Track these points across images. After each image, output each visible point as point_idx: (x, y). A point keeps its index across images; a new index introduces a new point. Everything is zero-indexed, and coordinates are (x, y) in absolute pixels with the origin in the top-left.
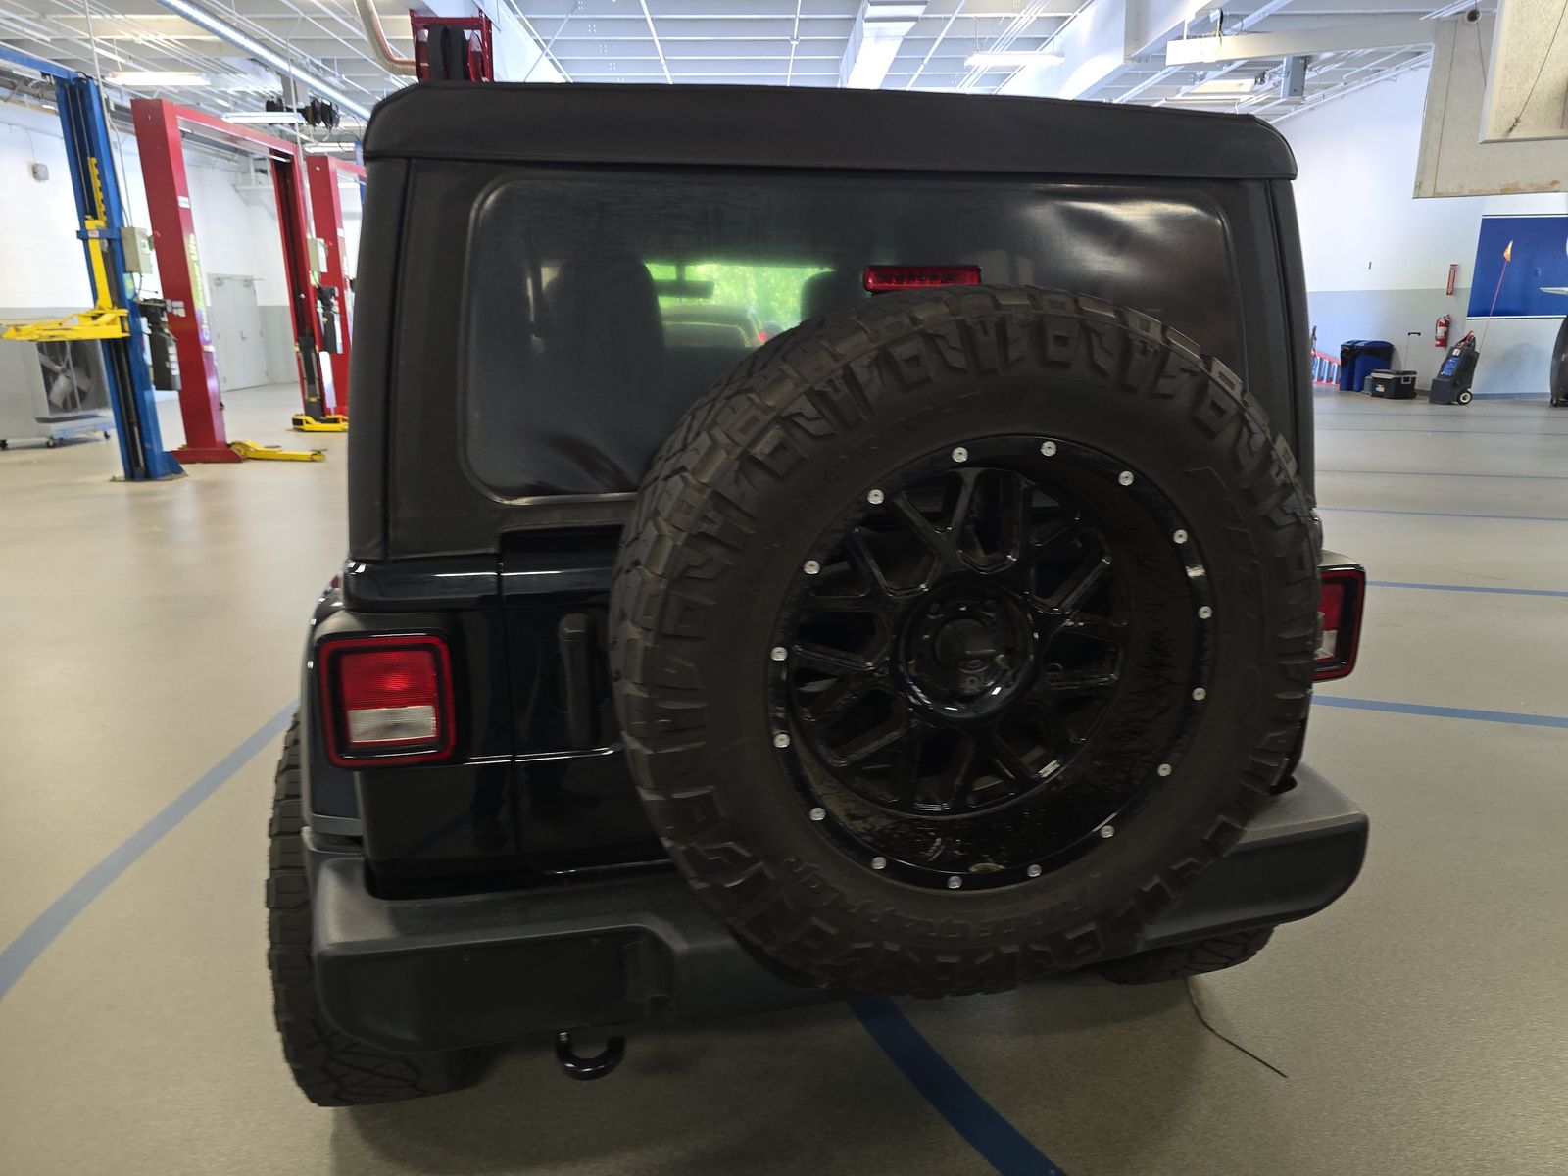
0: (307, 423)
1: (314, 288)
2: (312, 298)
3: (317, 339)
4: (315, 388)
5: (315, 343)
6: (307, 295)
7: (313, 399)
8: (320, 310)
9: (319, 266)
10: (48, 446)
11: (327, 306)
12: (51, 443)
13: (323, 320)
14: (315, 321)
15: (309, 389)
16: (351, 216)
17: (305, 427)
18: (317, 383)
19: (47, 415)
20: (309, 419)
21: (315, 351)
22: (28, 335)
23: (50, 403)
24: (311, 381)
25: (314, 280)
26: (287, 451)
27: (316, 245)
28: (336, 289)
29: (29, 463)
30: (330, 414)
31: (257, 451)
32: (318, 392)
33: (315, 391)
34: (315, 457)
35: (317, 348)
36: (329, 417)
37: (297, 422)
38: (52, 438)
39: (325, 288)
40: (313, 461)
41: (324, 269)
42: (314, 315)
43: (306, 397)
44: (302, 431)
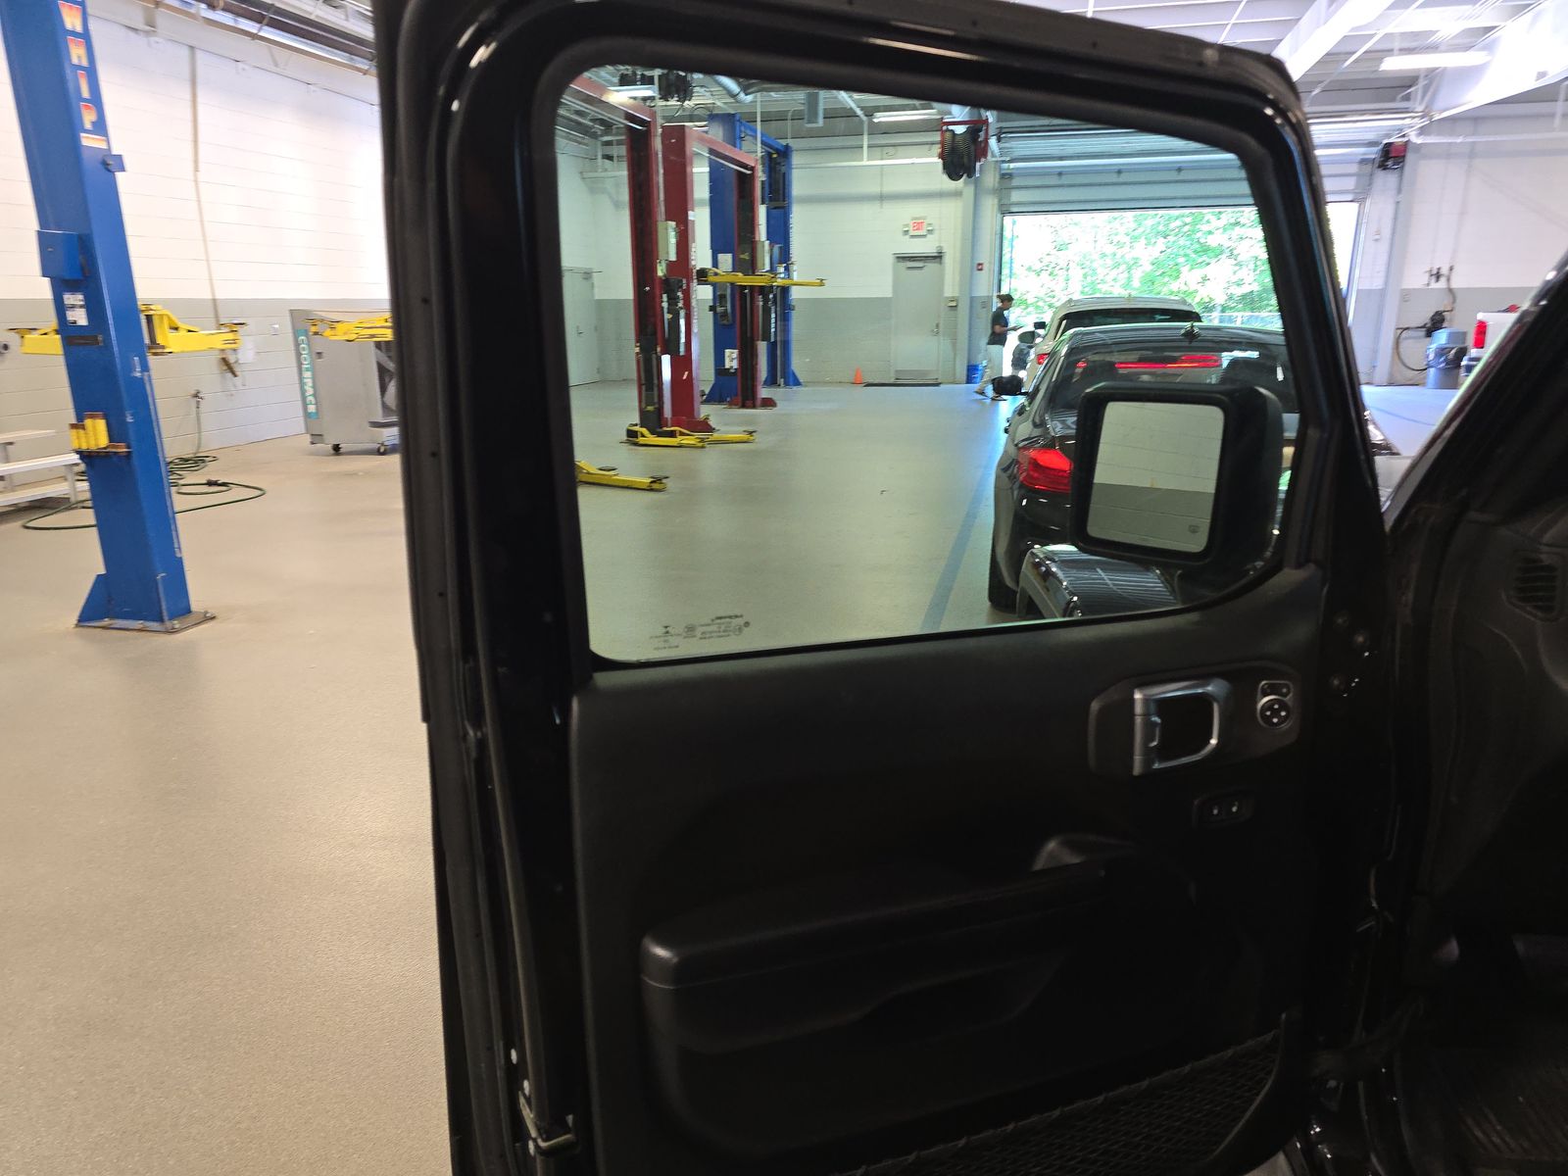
0: (643, 436)
1: (660, 278)
2: (658, 292)
3: (659, 341)
4: (653, 395)
5: (656, 345)
6: (652, 289)
7: (650, 408)
8: (665, 305)
9: (667, 253)
10: (379, 453)
11: (673, 300)
12: (382, 450)
13: (667, 316)
14: (659, 317)
15: (647, 396)
16: (701, 203)
17: (641, 440)
18: (656, 389)
19: (381, 420)
20: (644, 431)
21: (656, 353)
22: (345, 333)
23: (384, 405)
24: (650, 388)
25: (661, 271)
26: (623, 477)
27: (666, 229)
28: (684, 281)
29: (352, 475)
30: (667, 426)
31: (589, 473)
32: (656, 400)
33: (653, 399)
34: (655, 486)
35: (659, 349)
36: (665, 429)
37: (632, 434)
38: (382, 444)
39: (673, 279)
40: (652, 490)
41: (673, 257)
42: (659, 310)
43: (643, 406)
44: (636, 444)
